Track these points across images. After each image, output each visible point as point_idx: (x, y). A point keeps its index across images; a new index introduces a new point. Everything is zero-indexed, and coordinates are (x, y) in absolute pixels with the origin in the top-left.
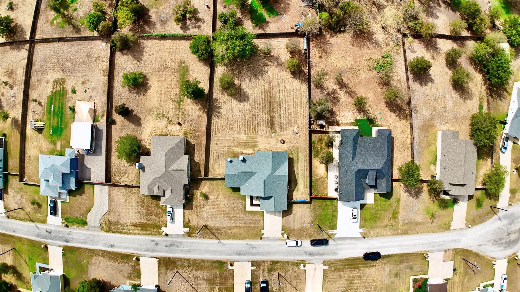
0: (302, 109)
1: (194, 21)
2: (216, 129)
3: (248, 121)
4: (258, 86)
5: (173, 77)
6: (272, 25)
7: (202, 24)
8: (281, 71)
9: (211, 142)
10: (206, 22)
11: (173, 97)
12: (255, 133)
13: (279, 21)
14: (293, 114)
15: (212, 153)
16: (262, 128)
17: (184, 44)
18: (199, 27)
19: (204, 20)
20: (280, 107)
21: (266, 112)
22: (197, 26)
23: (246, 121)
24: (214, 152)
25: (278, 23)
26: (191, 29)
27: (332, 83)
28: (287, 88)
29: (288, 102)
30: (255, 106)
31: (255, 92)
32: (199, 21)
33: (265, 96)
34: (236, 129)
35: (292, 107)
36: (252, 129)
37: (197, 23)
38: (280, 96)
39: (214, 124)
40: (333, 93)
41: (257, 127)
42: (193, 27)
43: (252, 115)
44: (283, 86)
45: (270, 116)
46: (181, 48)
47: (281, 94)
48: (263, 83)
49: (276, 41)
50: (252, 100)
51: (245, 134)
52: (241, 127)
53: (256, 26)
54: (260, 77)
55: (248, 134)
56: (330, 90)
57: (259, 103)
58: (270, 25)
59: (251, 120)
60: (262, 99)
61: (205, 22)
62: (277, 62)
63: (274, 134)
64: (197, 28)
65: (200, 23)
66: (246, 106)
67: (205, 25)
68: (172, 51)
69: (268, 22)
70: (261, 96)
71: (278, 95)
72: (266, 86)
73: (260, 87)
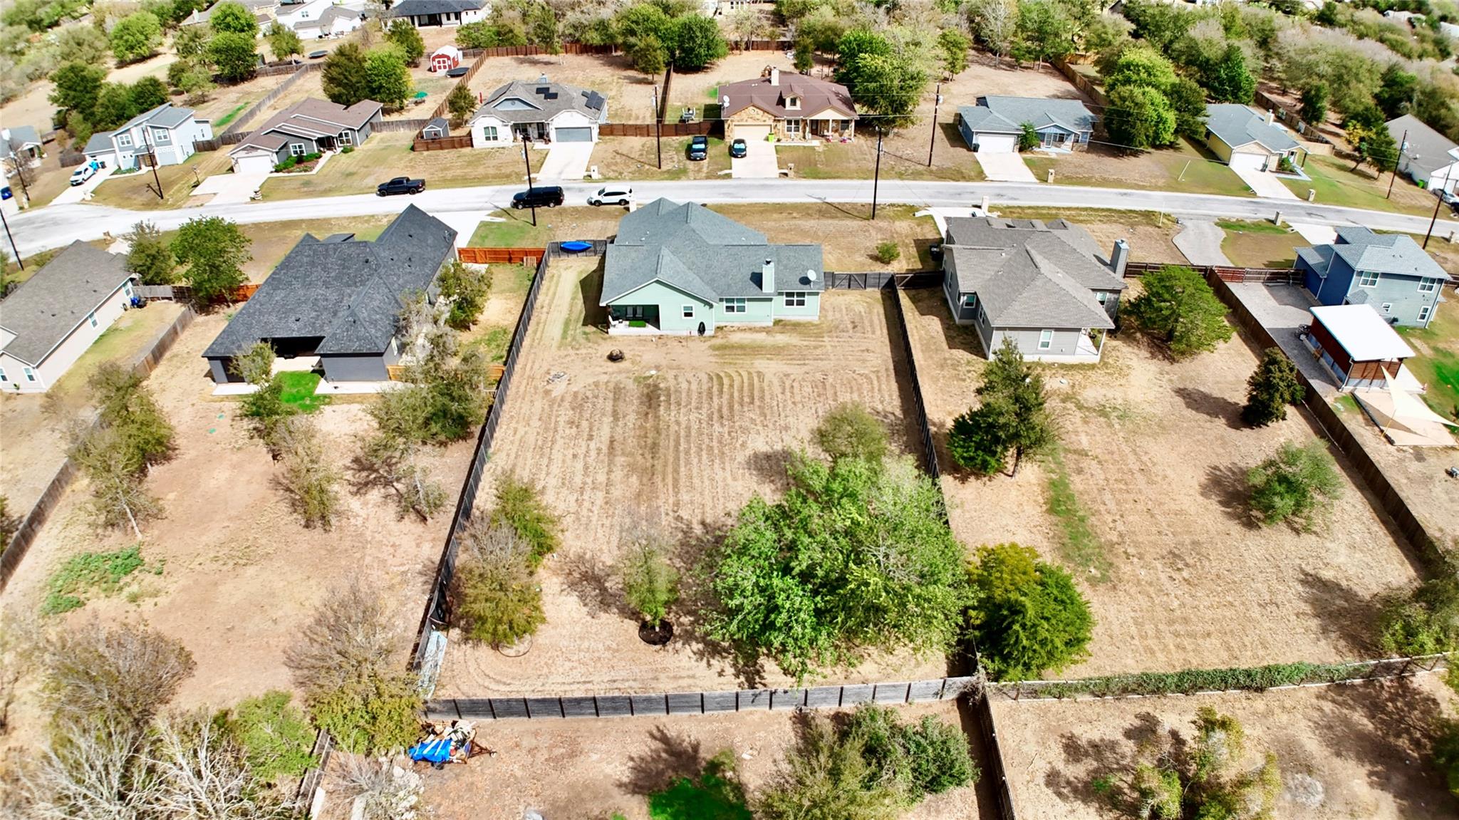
0: (518, 436)
1: (1114, 780)
2: (875, 382)
3: (752, 403)
4: (710, 504)
5: (1120, 527)
6: (608, 770)
7: (1060, 766)
8: (587, 556)
9: (889, 354)
10: (1041, 780)
11: (1090, 465)
12: (722, 374)
13: (562, 795)
14: (562, 423)
15: (878, 332)
16: (694, 387)
17: (1130, 662)
18: (1073, 749)
19: (1060, 795)
20: (612, 442)
21: (674, 427)
22: (1087, 754)
23: (757, 403)
24: (873, 333)
25: (571, 786)
26: (1119, 737)
27: (358, 515)
28: (572, 498)
29: (575, 456)
30: (720, 442)
31: (721, 484)
32: (1086, 784)
33: (676, 471)
34: (795, 384)
35: (560, 442)
36: (731, 386)
37: (1096, 771)
38: (610, 472)
39: (890, 396)
40: (366, 484)
41: (715, 389)
42: (1113, 746)
43: (736, 418)
44: (586, 504)
45: (657, 417)
46: (1136, 642)
47: (602, 478)
48: (684, 514)
49: (596, 687)
50: (733, 459)
51: (759, 372)
52: (777, 390)
53: (714, 767)
54: (698, 530)
55: (749, 373)
56: (375, 494)
57: (704, 453)
58: (623, 772)
59: (736, 406)
60: (688, 463)
61: (1048, 784)
62: (603, 590)
63: (647, 374)
64: (1083, 742)
65: (1079, 771)
66: (760, 443)
67: (1041, 767)
68: (1177, 627)
69: (636, 787)
70: (695, 471)
71: (618, 475)
72: (671, 501)
73: (697, 498)
